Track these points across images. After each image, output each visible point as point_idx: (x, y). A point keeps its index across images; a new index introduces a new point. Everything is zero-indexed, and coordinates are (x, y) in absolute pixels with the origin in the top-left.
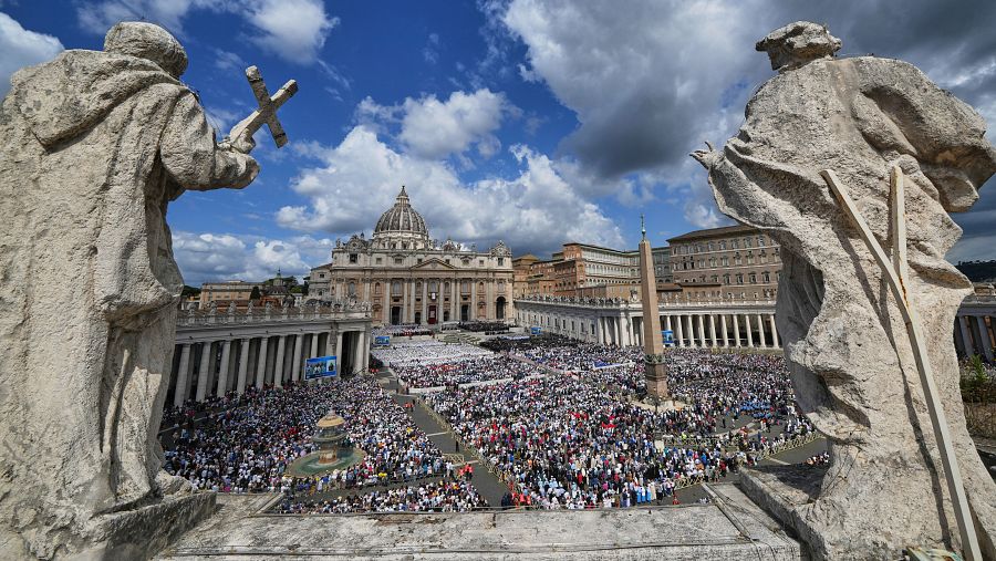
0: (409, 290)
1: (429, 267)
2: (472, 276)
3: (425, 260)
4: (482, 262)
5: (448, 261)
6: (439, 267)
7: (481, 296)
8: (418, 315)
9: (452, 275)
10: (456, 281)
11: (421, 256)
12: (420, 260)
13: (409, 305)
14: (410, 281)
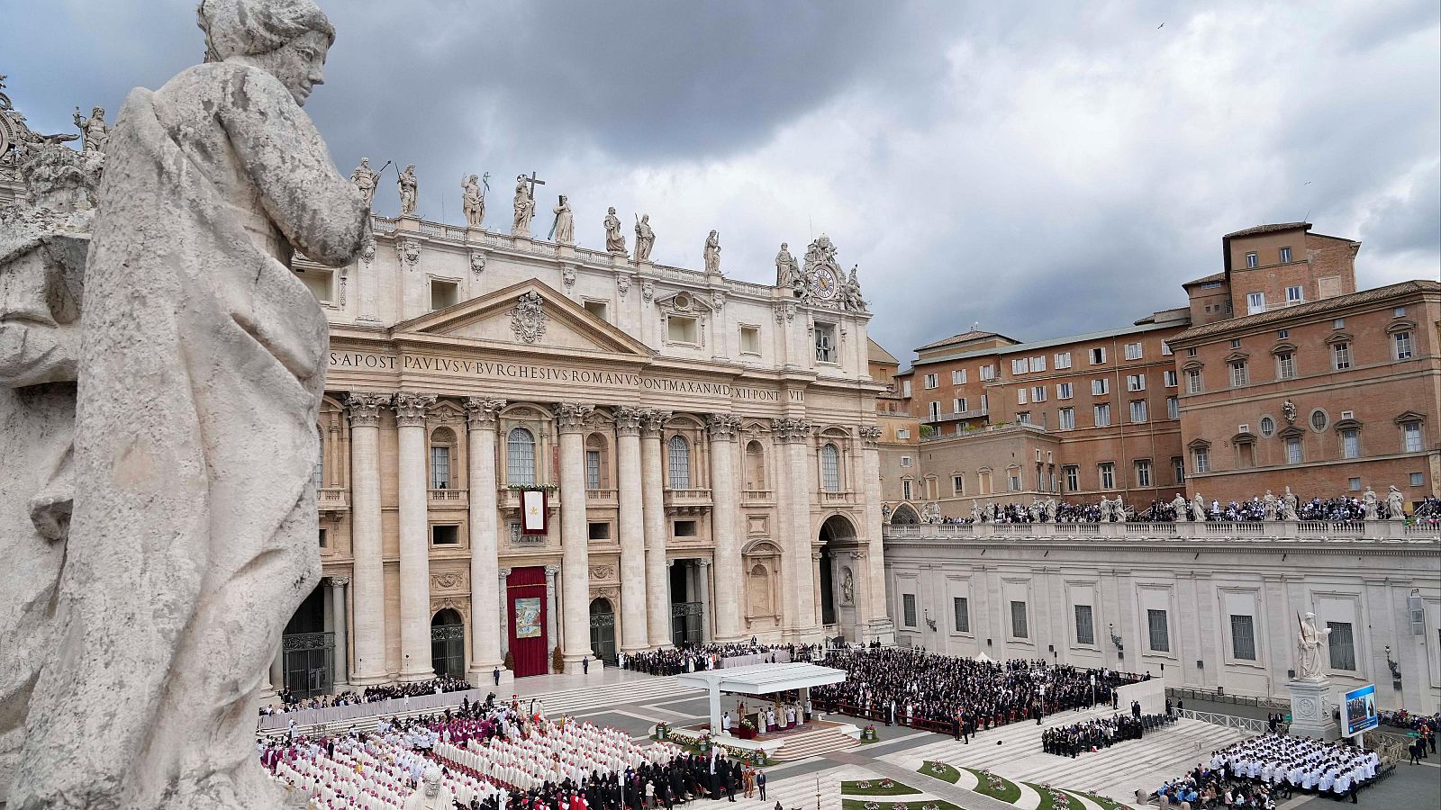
0: (391, 475)
1: (499, 331)
2: (716, 402)
3: (472, 288)
4: (749, 332)
5: (594, 308)
6: (556, 337)
7: (757, 515)
8: (447, 621)
9: (624, 392)
10: (644, 426)
11: (449, 266)
12: (442, 291)
13: (393, 566)
14: (390, 412)
